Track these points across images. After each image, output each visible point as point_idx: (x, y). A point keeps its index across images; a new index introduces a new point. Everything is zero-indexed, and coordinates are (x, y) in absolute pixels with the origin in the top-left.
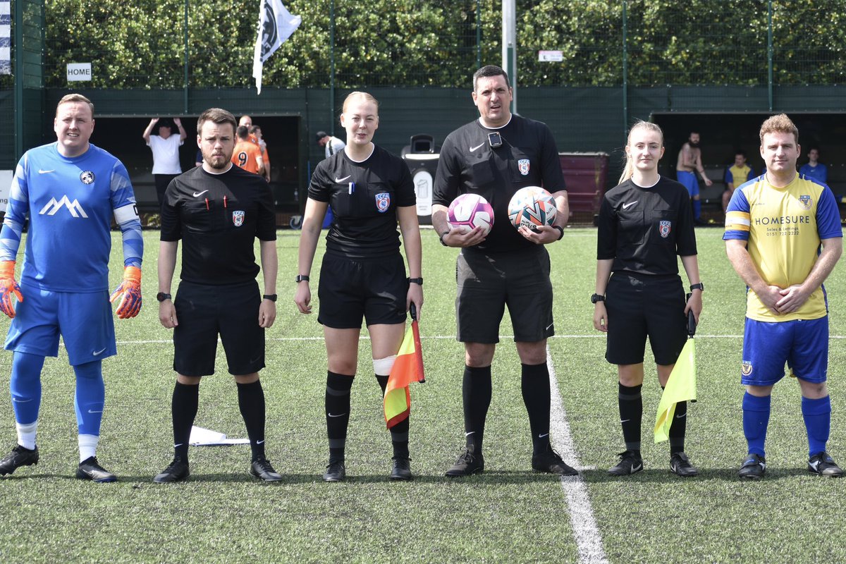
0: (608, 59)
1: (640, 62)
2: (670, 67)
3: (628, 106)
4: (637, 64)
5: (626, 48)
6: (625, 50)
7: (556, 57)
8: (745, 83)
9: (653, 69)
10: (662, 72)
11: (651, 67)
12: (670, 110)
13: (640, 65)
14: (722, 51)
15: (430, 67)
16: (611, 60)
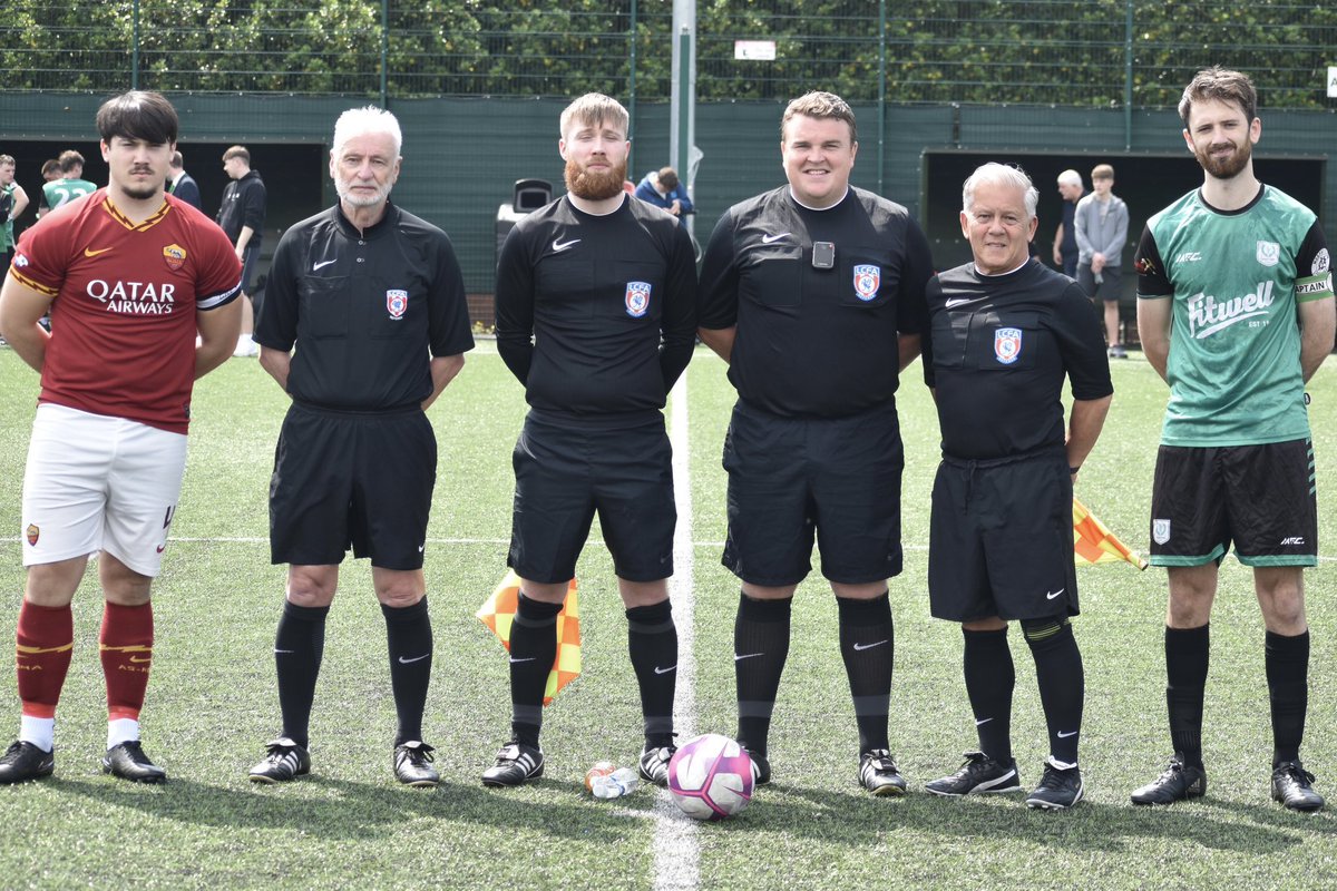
0: (855, 59)
1: (909, 64)
2: (960, 73)
3: (884, 139)
4: (904, 68)
5: (886, 39)
6: (882, 44)
7: (764, 53)
8: (1086, 103)
9: (930, 75)
10: (945, 82)
11: (927, 73)
12: (956, 145)
13: (909, 69)
14: (1048, 48)
15: (554, 64)
16: (859, 60)
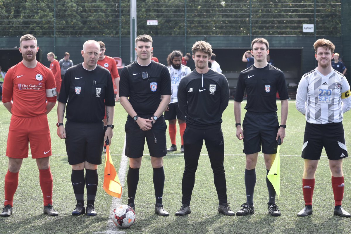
0: (179, 24)
2: (207, 28)
4: (192, 26)
6: (186, 20)
7: (155, 23)
10: (203, 30)
11: (198, 28)
14: (230, 21)
15: (100, 27)
